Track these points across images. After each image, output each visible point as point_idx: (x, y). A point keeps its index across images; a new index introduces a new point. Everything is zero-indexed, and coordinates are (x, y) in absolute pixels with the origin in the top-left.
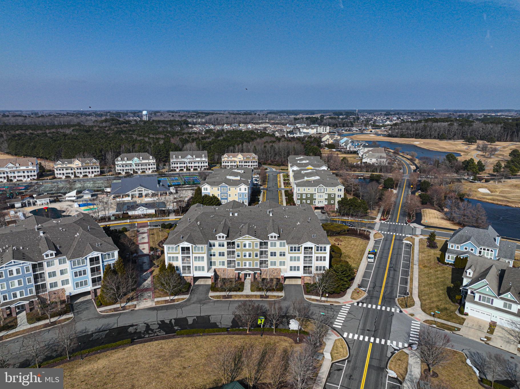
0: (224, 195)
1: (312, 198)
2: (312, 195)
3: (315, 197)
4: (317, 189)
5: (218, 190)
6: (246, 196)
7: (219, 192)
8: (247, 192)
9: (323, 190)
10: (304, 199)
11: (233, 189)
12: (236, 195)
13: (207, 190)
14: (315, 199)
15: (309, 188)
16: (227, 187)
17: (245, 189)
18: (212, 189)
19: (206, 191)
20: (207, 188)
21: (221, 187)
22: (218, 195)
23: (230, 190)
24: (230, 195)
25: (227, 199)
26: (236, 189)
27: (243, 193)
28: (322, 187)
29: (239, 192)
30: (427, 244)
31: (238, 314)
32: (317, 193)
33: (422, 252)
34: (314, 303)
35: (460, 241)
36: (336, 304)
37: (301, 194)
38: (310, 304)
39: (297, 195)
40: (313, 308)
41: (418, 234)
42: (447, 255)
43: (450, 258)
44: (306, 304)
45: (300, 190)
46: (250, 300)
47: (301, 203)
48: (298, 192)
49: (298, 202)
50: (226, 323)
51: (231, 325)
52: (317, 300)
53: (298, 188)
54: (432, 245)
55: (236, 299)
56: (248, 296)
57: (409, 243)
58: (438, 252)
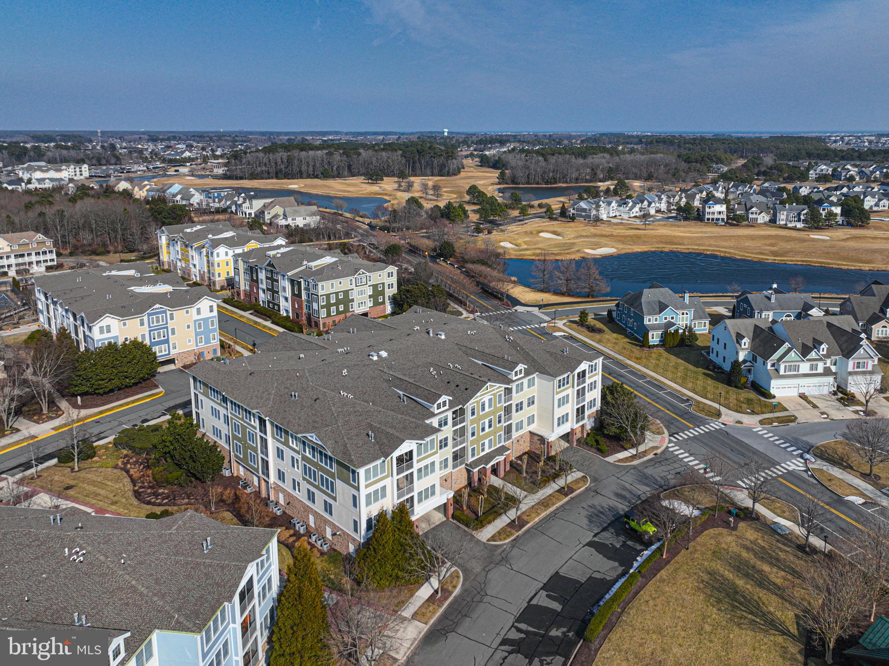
0: (159, 333)
1: (346, 300)
2: (346, 293)
3: (352, 296)
4: (354, 280)
5: (142, 324)
7: (145, 330)
8: (215, 313)
9: (364, 280)
10: (333, 305)
11: (178, 313)
12: (189, 327)
13: (109, 331)
14: (353, 300)
15: (341, 280)
16: (165, 312)
17: (211, 307)
18: (124, 324)
19: (106, 335)
20: (108, 327)
21: (149, 315)
22: (143, 336)
23: (171, 319)
25: (167, 341)
26: (187, 312)
27: (206, 320)
28: (363, 273)
29: (196, 317)
30: (584, 329)
31: (588, 540)
32: (355, 288)
33: (599, 342)
34: (635, 462)
35: (654, 310)
36: (659, 451)
37: (328, 296)
38: (634, 467)
39: (320, 299)
40: (649, 471)
41: (547, 318)
42: (650, 334)
43: (654, 338)
44: (632, 471)
45: (325, 288)
46: (557, 509)
47: (329, 314)
48: (321, 292)
49: (323, 313)
50: (606, 567)
51: (617, 564)
52: (633, 457)
53: (320, 284)
54: (592, 329)
55: (537, 520)
56: (545, 503)
57: (562, 334)
58: (615, 335)
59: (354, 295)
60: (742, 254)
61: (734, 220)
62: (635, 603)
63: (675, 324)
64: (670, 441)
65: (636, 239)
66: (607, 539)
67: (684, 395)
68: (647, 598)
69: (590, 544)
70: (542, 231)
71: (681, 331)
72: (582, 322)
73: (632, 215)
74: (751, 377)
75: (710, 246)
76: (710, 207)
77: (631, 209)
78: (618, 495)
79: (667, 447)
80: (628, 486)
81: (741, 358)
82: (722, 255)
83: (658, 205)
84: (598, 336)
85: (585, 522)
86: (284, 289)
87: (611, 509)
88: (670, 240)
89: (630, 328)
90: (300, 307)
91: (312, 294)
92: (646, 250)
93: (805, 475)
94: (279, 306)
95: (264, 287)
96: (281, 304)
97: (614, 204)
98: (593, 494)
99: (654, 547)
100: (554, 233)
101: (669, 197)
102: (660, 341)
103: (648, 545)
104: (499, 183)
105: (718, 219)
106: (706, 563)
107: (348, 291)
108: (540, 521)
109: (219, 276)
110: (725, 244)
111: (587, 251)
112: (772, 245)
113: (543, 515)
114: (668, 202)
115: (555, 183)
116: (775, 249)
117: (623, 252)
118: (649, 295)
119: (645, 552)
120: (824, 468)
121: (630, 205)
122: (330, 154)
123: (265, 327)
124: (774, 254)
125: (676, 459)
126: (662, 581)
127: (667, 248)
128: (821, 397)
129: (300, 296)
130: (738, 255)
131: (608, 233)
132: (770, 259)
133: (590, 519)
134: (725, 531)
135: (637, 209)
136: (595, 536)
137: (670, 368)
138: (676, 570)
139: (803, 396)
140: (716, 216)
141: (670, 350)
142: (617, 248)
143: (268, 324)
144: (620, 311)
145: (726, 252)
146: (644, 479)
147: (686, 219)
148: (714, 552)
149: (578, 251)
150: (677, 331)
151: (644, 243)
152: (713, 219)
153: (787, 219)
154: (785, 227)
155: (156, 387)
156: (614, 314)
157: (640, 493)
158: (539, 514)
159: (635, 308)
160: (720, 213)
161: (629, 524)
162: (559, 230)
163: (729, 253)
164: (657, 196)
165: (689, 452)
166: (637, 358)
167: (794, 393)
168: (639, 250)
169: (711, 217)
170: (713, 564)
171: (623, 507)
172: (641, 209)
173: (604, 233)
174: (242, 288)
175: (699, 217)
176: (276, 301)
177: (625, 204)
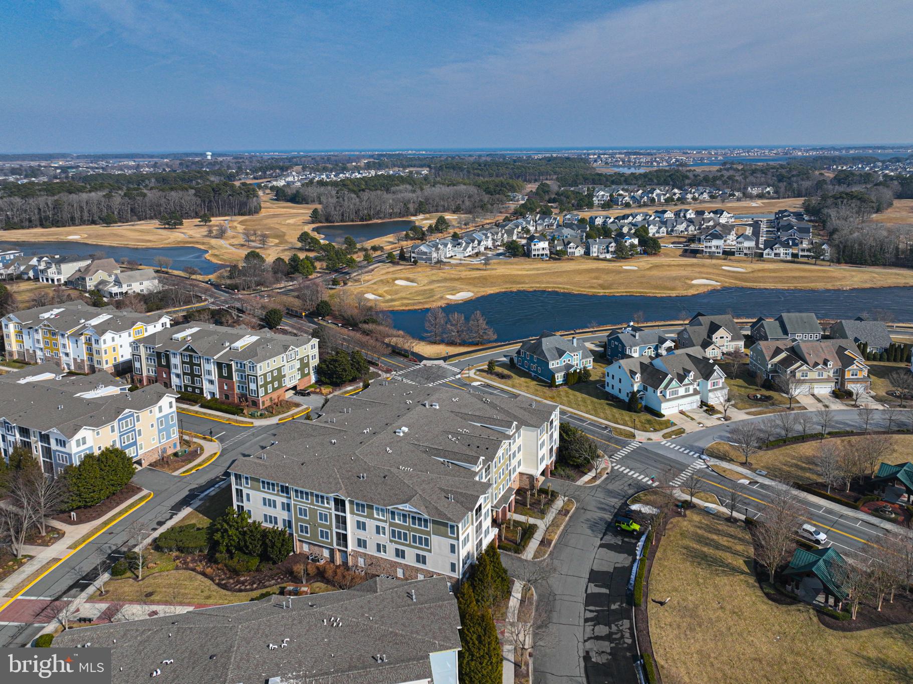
0: (128, 437)
1: (279, 376)
2: (279, 369)
4: (285, 357)
5: (113, 431)
6: (172, 421)
7: (116, 436)
8: (174, 409)
9: (293, 355)
10: (269, 383)
11: (144, 414)
12: (152, 426)
13: (84, 443)
14: (284, 376)
15: (275, 358)
16: (132, 415)
17: (171, 403)
18: (98, 434)
19: (82, 447)
21: (119, 420)
22: (115, 442)
23: (138, 420)
24: (139, 431)
25: (135, 443)
26: (151, 412)
27: (166, 416)
28: (293, 349)
29: (158, 415)
30: (493, 377)
31: (599, 544)
32: (286, 364)
33: (513, 387)
34: (598, 482)
35: (554, 355)
36: (609, 471)
37: (265, 375)
38: (599, 486)
39: (259, 379)
40: (610, 487)
41: (457, 370)
42: (556, 376)
43: (559, 378)
44: (599, 489)
45: (263, 368)
46: (565, 527)
47: (266, 393)
48: (259, 373)
49: (261, 392)
50: (622, 560)
51: (626, 555)
52: (594, 478)
53: (258, 366)
54: (502, 376)
55: (556, 537)
56: (554, 524)
57: (479, 383)
58: (523, 379)
59: (285, 371)
60: (577, 289)
61: (556, 255)
62: (652, 576)
63: (573, 366)
64: (612, 462)
65: (483, 281)
66: (610, 540)
67: (601, 423)
68: (657, 572)
69: (601, 546)
70: (396, 279)
71: (578, 371)
72: (490, 371)
73: (467, 255)
74: (643, 403)
75: (548, 283)
76: (535, 245)
77: (465, 249)
78: (599, 508)
79: (613, 467)
80: (603, 501)
81: (636, 389)
82: (562, 291)
83: (485, 243)
84: (510, 382)
85: (589, 532)
86: (209, 373)
87: (601, 519)
88: (512, 279)
89: (534, 372)
90: (231, 388)
91: (248, 375)
92: (497, 291)
93: (707, 470)
94: (202, 390)
95: (179, 371)
96: (204, 387)
97: (449, 246)
98: (582, 511)
99: (643, 538)
100: (408, 279)
101: (493, 235)
102: (563, 381)
103: (638, 538)
104: (313, 222)
105: (542, 255)
106: (680, 542)
107: (281, 367)
108: (559, 537)
109: (107, 363)
110: (560, 280)
111: (448, 297)
112: (597, 278)
113: (559, 532)
114: (493, 239)
115: (370, 219)
116: (600, 282)
117: (479, 295)
118: (548, 343)
119: (639, 543)
120: (717, 463)
121: (464, 245)
122: (108, 196)
123: (197, 412)
124: (602, 287)
125: (623, 475)
126: (660, 559)
127: (515, 288)
128: (693, 411)
129: (230, 377)
130: (576, 290)
131: (457, 277)
132: (601, 292)
133: (591, 528)
134: (680, 519)
135: (470, 249)
136: (601, 539)
137: (580, 403)
138: (665, 550)
139: (682, 412)
140: (541, 252)
141: (572, 387)
142: (473, 292)
143: (196, 408)
144: (522, 358)
145: (564, 288)
146: (611, 493)
147: (515, 255)
148: (681, 534)
149: (441, 298)
150: (575, 371)
151: (493, 284)
152: (538, 255)
153: (598, 252)
154: (597, 259)
155: (139, 490)
156: (516, 361)
157: (613, 504)
158: (556, 533)
159: (539, 355)
160: (543, 249)
161: (620, 527)
162: (411, 276)
163: (567, 289)
164: (483, 234)
165: (628, 467)
166: (551, 397)
167: (676, 411)
168: (492, 292)
169: (536, 253)
170: (684, 541)
171: (608, 517)
172: (473, 248)
173: (453, 276)
174: (145, 374)
175: (527, 254)
176: (198, 385)
177: (459, 244)
